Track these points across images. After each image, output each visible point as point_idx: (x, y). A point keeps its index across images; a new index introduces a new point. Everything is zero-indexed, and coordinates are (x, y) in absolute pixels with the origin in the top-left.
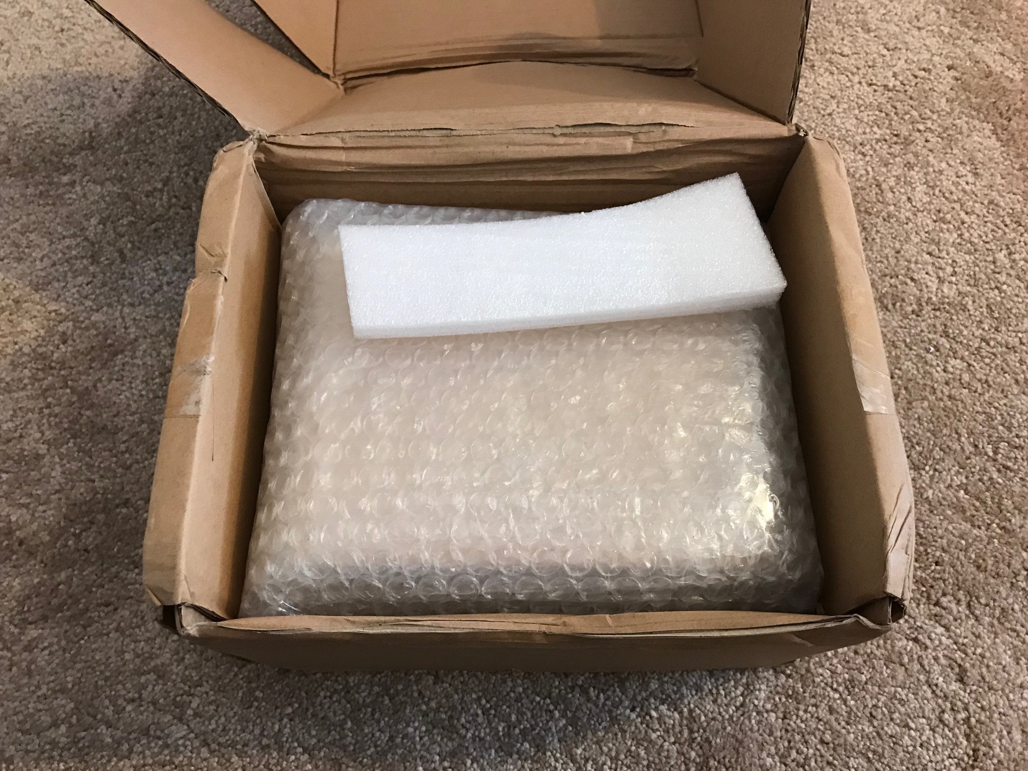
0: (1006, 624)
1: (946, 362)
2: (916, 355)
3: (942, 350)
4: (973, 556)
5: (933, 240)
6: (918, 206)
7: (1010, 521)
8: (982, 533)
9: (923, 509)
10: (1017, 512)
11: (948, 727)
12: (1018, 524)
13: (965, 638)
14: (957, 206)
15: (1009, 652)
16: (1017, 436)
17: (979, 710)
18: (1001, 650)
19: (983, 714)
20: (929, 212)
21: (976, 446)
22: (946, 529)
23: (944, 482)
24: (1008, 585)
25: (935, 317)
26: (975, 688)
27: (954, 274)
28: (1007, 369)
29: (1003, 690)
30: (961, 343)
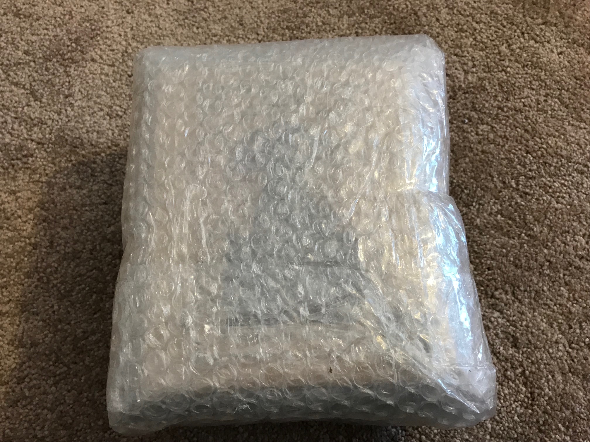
0: (540, 301)
1: (477, 128)
2: (457, 127)
3: (473, 120)
4: (512, 259)
5: (457, 45)
6: (444, 23)
7: (533, 230)
8: (516, 241)
9: (475, 233)
10: (536, 223)
11: (511, 380)
12: (539, 231)
13: (514, 316)
14: (470, 19)
15: (544, 320)
16: (530, 170)
17: (530, 365)
18: (539, 320)
19: (533, 367)
20: (452, 26)
21: (504, 183)
22: (492, 244)
23: (486, 212)
24: (538, 274)
25: (466, 98)
26: (525, 349)
27: (474, 66)
28: (517, 125)
29: (544, 347)
30: (485, 113)
